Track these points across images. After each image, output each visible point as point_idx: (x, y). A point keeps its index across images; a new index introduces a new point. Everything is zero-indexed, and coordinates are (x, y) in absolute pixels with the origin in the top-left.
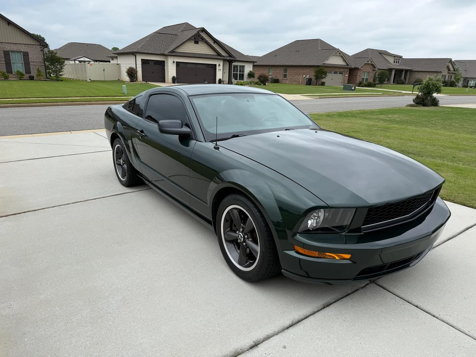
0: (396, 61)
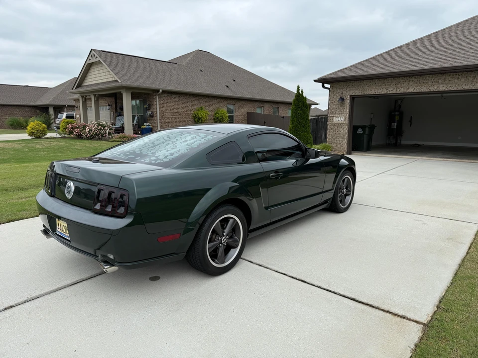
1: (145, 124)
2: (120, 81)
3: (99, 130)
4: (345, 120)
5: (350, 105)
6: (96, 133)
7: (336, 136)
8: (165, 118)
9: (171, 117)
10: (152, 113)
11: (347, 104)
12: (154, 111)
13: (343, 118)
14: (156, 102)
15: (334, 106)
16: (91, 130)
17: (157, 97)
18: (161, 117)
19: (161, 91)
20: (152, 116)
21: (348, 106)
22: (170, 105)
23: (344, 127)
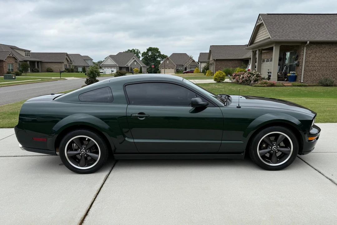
0: (27, 54)
1: (291, 72)
2: (271, 38)
3: (249, 77)
6: (246, 80)
8: (311, 66)
9: (318, 65)
10: (299, 62)
12: (300, 60)
14: (303, 52)
16: (244, 78)
17: (305, 48)
18: (306, 66)
19: (308, 42)
20: (298, 65)
22: (317, 55)
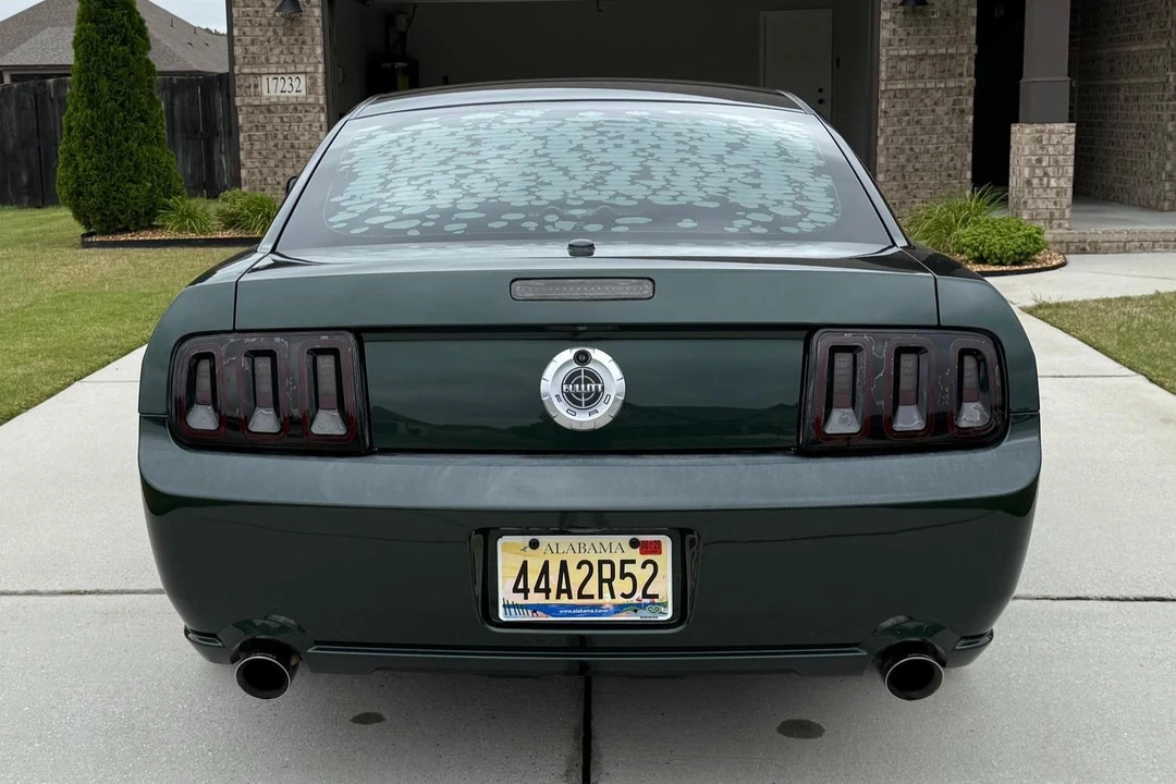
4: (311, 89)
5: (323, 30)
7: (280, 155)
11: (313, 21)
13: (301, 84)
15: (257, 31)
21: (318, 31)
23: (310, 117)
